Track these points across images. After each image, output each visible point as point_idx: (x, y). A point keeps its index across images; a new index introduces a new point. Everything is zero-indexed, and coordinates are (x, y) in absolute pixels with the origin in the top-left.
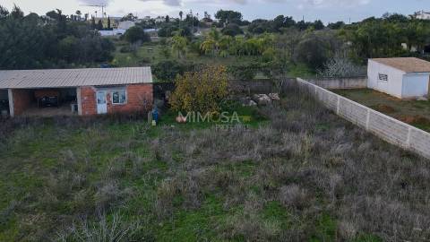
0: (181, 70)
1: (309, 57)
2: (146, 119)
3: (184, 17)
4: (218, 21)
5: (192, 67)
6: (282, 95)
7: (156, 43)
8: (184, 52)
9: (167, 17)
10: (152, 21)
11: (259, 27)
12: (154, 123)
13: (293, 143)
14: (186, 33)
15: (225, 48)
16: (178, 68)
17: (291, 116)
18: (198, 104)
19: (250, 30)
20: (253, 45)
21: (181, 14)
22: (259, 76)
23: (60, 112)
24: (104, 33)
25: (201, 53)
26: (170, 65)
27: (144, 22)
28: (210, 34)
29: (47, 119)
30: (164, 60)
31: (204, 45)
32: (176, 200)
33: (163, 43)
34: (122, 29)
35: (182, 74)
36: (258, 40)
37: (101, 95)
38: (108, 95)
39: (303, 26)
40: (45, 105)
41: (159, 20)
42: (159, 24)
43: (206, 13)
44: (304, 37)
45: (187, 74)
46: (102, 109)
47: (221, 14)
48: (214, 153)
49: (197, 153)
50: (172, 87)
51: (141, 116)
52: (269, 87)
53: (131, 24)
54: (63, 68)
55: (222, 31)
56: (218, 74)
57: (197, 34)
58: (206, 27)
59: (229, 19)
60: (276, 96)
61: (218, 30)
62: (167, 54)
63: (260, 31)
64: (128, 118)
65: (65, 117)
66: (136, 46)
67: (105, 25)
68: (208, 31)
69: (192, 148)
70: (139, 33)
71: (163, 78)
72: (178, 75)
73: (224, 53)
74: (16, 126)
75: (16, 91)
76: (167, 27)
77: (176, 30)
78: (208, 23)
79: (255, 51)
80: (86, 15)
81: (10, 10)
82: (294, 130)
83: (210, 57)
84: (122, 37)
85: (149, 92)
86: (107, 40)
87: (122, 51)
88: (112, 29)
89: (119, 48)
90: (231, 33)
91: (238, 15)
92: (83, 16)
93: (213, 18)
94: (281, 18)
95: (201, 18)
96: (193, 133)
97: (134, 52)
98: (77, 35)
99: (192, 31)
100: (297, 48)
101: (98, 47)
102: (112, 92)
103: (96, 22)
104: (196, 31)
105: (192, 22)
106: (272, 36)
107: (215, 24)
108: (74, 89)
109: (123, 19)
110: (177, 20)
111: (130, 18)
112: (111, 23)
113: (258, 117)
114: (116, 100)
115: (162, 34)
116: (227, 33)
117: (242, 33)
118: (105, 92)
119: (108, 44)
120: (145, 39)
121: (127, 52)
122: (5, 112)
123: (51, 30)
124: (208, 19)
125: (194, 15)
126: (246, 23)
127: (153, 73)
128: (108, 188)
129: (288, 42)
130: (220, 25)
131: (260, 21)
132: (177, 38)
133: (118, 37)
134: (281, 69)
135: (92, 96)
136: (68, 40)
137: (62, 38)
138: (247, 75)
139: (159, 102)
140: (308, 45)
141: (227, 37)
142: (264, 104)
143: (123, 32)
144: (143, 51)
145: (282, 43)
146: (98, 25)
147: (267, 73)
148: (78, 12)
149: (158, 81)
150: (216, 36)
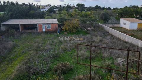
0: (66, 20)
1: (104, 18)
2: (56, 33)
3: (66, 5)
5: (69, 19)
6: (94, 28)
7: (58, 13)
8: (66, 16)
9: (61, 5)
10: (56, 6)
11: (90, 9)
12: (58, 34)
14: (67, 10)
15: (79, 15)
16: (65, 20)
18: (70, 29)
19: (87, 10)
20: (87, 14)
21: (65, 4)
22: (88, 23)
24: (42, 10)
25: (71, 16)
27: (53, 7)
28: (74, 11)
29: (29, 32)
30: (60, 17)
31: (72, 14)
32: (65, 49)
33: (60, 13)
34: (46, 9)
35: (66, 21)
36: (89, 12)
37: (43, 26)
38: (46, 26)
40: (28, 29)
41: (58, 6)
42: (58, 8)
43: (73, 4)
45: (67, 21)
46: (44, 30)
47: (78, 5)
50: (63, 25)
51: (55, 32)
52: (91, 25)
53: (49, 8)
55: (78, 10)
56: (76, 21)
57: (70, 11)
58: (73, 9)
59: (81, 6)
60: (93, 28)
64: (51, 32)
67: (41, 8)
68: (73, 10)
70: (52, 11)
71: (61, 22)
72: (65, 22)
75: (21, 24)
76: (61, 8)
77: (64, 9)
78: (73, 7)
79: (87, 16)
83: (74, 17)
84: (47, 11)
85: (57, 26)
86: (43, 12)
89: (46, 15)
90: (81, 11)
91: (84, 5)
92: (34, 5)
93: (75, 6)
94: (97, 6)
95: (71, 6)
97: (51, 16)
98: (35, 10)
99: (69, 10)
100: (100, 15)
101: (41, 14)
102: (47, 26)
103: (38, 7)
104: (70, 10)
105: (69, 7)
106: (93, 12)
108: (36, 25)
109: (47, 6)
110: (64, 6)
111: (49, 5)
113: (87, 33)
114: (48, 27)
115: (59, 11)
117: (84, 11)
118: (45, 25)
120: (54, 12)
121: (49, 16)
122: (18, 30)
123: (27, 9)
124: (74, 6)
126: (86, 8)
127: (58, 21)
129: (98, 13)
130: (77, 8)
131: (91, 7)
132: (64, 12)
133: (45, 11)
134: (95, 20)
135: (41, 26)
136: (32, 12)
137: (30, 11)
138: (84, 22)
142: (89, 30)
143: (47, 10)
144: (54, 15)
145: (96, 14)
147: (90, 22)
148: (32, 4)
149: (59, 23)
150: (76, 11)
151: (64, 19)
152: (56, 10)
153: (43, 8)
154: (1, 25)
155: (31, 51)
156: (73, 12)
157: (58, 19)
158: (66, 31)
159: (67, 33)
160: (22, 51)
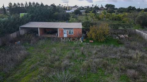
0: (92, 24)
1: (141, 22)
3: (94, 6)
4: (106, 8)
5: (96, 24)
6: (129, 35)
7: (84, 15)
8: (93, 19)
9: (88, 6)
10: (83, 8)
11: (122, 10)
13: (133, 54)
14: (94, 12)
15: (108, 17)
17: (133, 44)
19: (118, 11)
20: (119, 17)
21: (93, 5)
22: (121, 28)
23: (53, 36)
24: (67, 11)
25: (99, 19)
26: (88, 22)
27: (80, 8)
28: (103, 12)
29: (49, 38)
30: (86, 21)
31: (100, 16)
33: (86, 15)
35: (92, 26)
36: (120, 15)
37: (65, 31)
38: (67, 32)
39: (139, 10)
40: (48, 33)
41: (85, 7)
42: (85, 9)
43: (102, 5)
44: (140, 14)
45: (94, 26)
46: (65, 36)
47: (107, 6)
48: (102, 54)
49: (96, 53)
50: (89, 30)
52: (124, 32)
53: (76, 9)
54: (54, 22)
55: (107, 12)
56: (105, 26)
57: (98, 13)
59: (110, 8)
60: (127, 36)
61: (106, 11)
62: (87, 19)
63: (122, 12)
65: (54, 37)
66: (78, 16)
67: (68, 9)
69: (94, 52)
70: (78, 12)
71: (86, 27)
72: (91, 26)
73: (107, 19)
74: (40, 39)
76: (88, 10)
77: (91, 11)
78: (102, 9)
79: (119, 19)
80: (62, 6)
81: (40, 4)
82: (134, 49)
83: (102, 20)
85: (81, 31)
86: (68, 13)
87: (73, 17)
88: (70, 10)
89: (72, 16)
90: (111, 12)
91: (113, 6)
93: (104, 7)
94: (130, 7)
95: (100, 7)
96: (95, 47)
97: (76, 18)
98: (59, 12)
99: (96, 11)
100: (136, 18)
101: (65, 16)
102: (69, 31)
103: (65, 8)
104: (98, 11)
105: (96, 8)
106: (126, 14)
107: (105, 9)
109: (74, 7)
110: (92, 7)
111: (76, 6)
112: (70, 8)
113: (119, 43)
114: (70, 33)
115: (86, 12)
116: (109, 12)
117: (114, 12)
118: (67, 30)
119: (68, 15)
120: (80, 14)
121: (74, 18)
122: (37, 35)
123: (51, 10)
124: (102, 7)
125: (97, 6)
126: (117, 9)
127: (82, 25)
128: (66, 62)
129: (133, 16)
130: (106, 10)
131: (122, 8)
132: (91, 14)
133: (72, 13)
134: (129, 26)
135: (62, 31)
136: (56, 13)
137: (54, 12)
138: (116, 27)
139: (84, 35)
140: (141, 17)
141: (109, 14)
142: (122, 38)
143: (73, 11)
144: (80, 18)
145: (130, 16)
146: (65, 9)
147: (124, 27)
148: (60, 5)
149: (84, 28)
150: (105, 13)
151: (90, 23)
152: (83, 12)
153: (70, 9)
154: (20, 29)
155: (43, 66)
156: (101, 14)
157: (82, 23)
158: (91, 39)
159: (92, 41)
160: (32, 66)
